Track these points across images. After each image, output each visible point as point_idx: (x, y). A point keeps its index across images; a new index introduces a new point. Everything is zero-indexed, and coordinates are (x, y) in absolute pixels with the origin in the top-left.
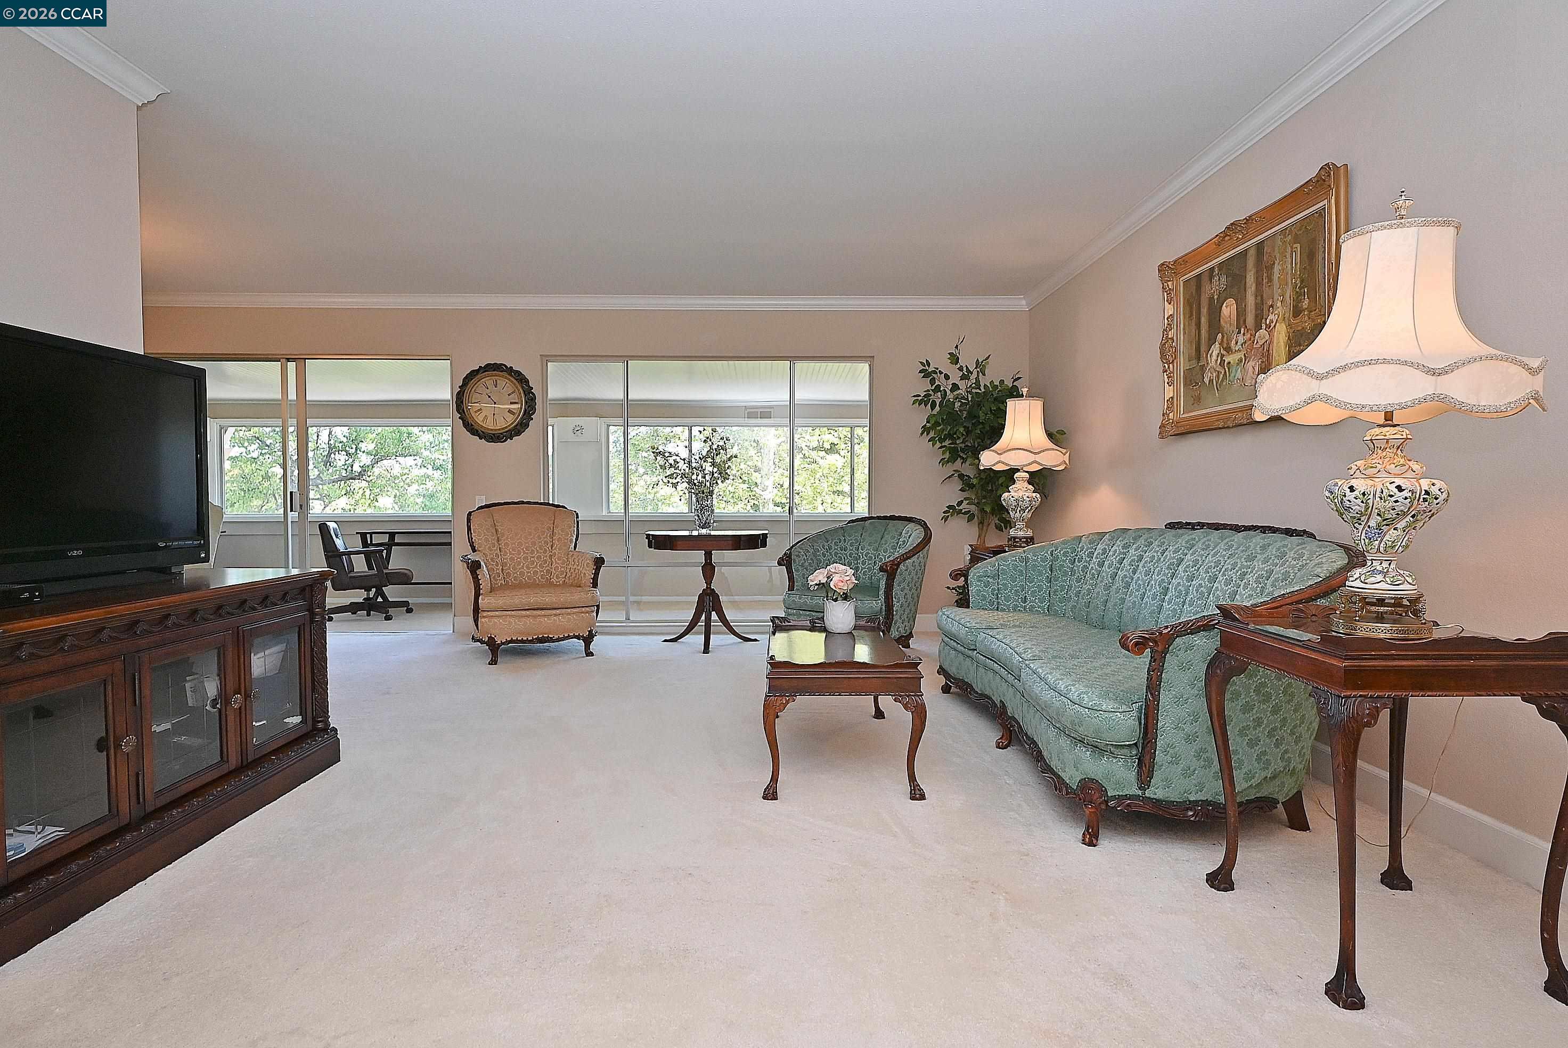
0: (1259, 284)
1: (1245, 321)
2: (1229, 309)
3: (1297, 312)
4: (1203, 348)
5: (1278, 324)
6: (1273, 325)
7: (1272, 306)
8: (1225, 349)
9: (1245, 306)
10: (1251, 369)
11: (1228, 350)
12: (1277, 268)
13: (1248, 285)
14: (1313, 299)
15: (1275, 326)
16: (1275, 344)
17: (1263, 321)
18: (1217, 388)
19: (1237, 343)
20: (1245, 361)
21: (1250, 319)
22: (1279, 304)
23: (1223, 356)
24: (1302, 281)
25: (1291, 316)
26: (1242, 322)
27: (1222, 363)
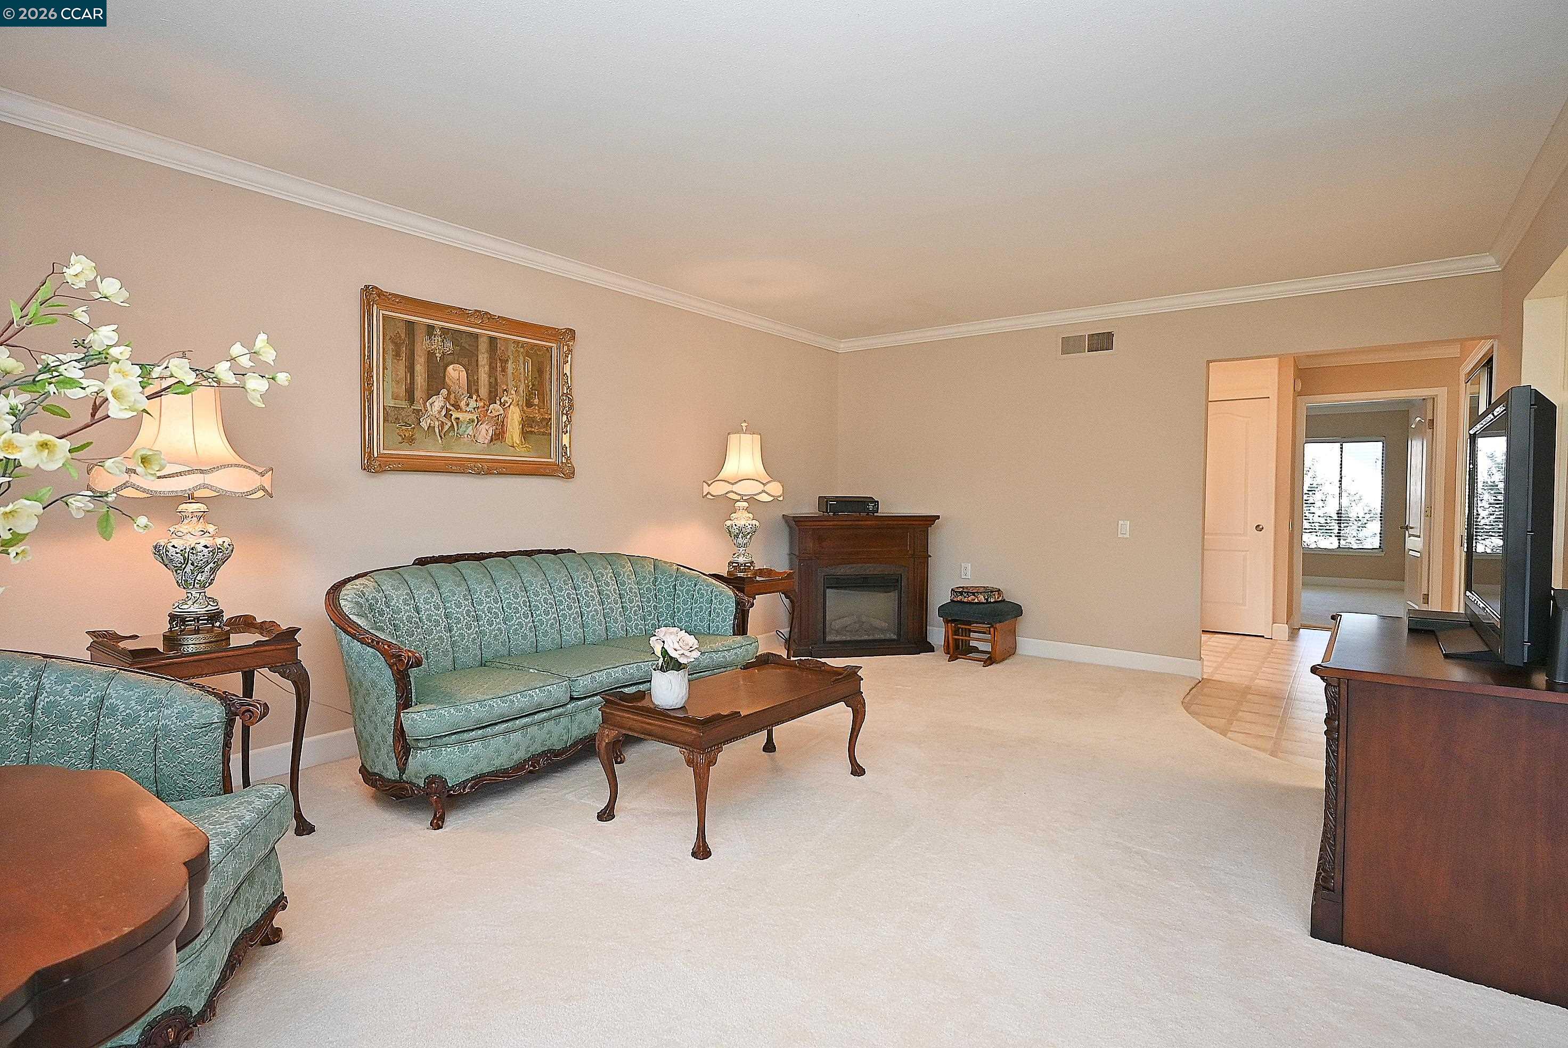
0: (492, 369)
1: (477, 391)
2: (456, 373)
3: (529, 404)
4: (418, 394)
5: (511, 406)
6: (507, 405)
7: (505, 390)
8: (453, 405)
9: (477, 378)
10: (484, 432)
11: (457, 407)
12: (510, 366)
13: (480, 363)
14: (542, 401)
15: (509, 406)
16: (509, 420)
17: (498, 398)
18: (441, 437)
19: (468, 405)
20: (478, 422)
21: (484, 392)
22: (513, 392)
23: (448, 410)
24: (533, 385)
25: (524, 405)
26: (473, 390)
27: (448, 415)
